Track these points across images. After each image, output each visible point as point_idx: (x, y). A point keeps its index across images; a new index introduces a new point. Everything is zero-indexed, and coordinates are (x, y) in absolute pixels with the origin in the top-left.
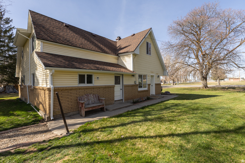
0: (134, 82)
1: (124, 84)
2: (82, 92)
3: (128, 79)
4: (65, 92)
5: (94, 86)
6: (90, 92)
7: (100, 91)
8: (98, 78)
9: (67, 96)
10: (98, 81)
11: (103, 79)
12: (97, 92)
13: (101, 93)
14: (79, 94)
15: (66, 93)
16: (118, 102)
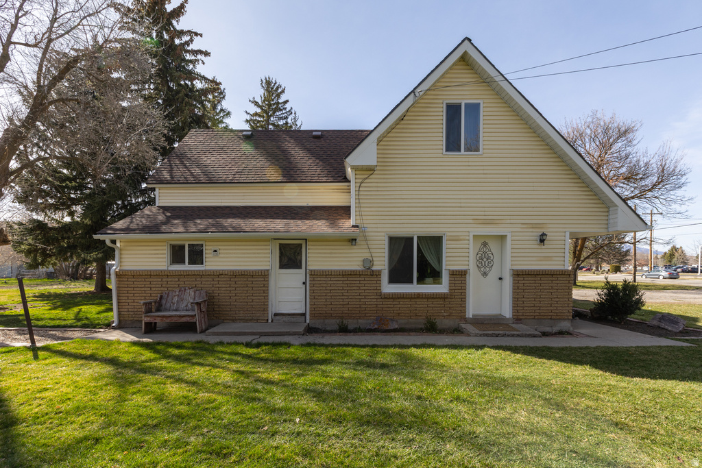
0: (362, 263)
1: (309, 268)
2: (173, 283)
3: (330, 253)
4: (140, 280)
5: (205, 270)
6: (193, 283)
7: (220, 282)
8: (215, 251)
9: (143, 289)
10: (217, 259)
11: (230, 253)
12: (211, 286)
13: (224, 289)
14: (167, 286)
15: (142, 283)
16: (285, 319)
